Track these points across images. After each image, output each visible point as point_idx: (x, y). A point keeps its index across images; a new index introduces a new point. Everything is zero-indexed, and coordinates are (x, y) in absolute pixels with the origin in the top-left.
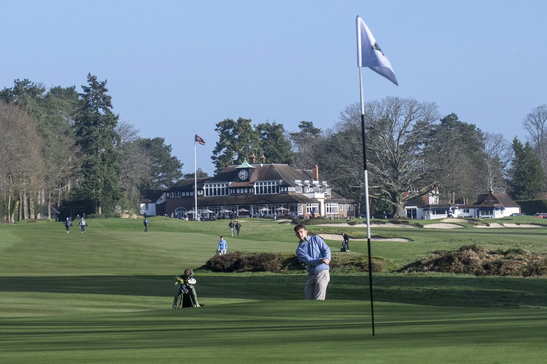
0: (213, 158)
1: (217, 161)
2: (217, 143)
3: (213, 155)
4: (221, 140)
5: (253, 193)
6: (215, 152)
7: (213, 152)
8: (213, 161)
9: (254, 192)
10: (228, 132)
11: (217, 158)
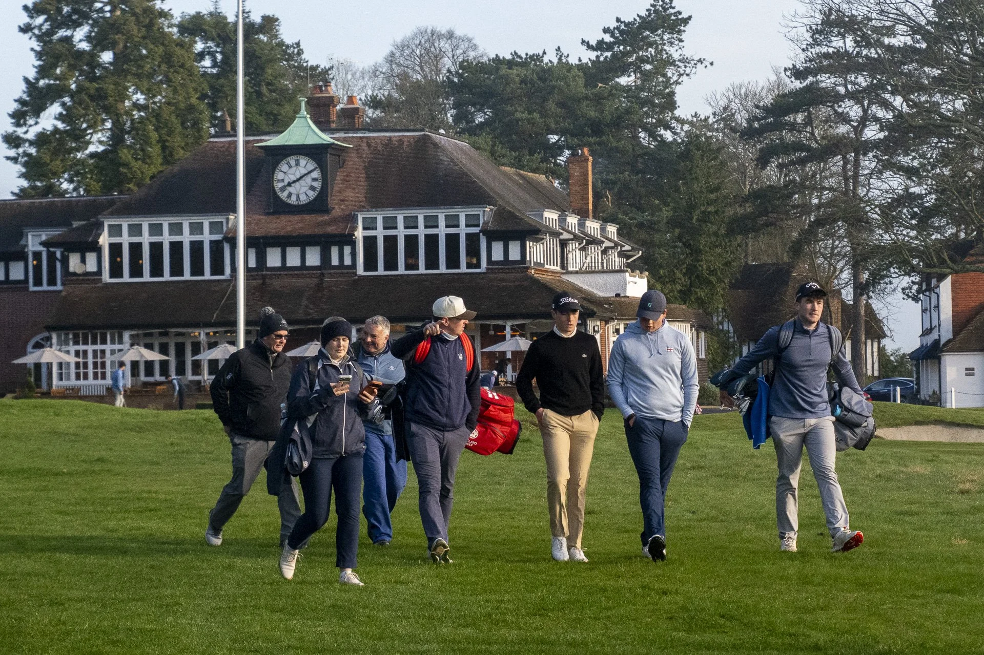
0: (13, 141)
1: (26, 154)
2: (26, 80)
3: (11, 129)
4: (43, 72)
5: (348, 267)
6: (19, 117)
7: (13, 116)
8: (12, 153)
9: (354, 265)
10: (68, 40)
11: (27, 140)
